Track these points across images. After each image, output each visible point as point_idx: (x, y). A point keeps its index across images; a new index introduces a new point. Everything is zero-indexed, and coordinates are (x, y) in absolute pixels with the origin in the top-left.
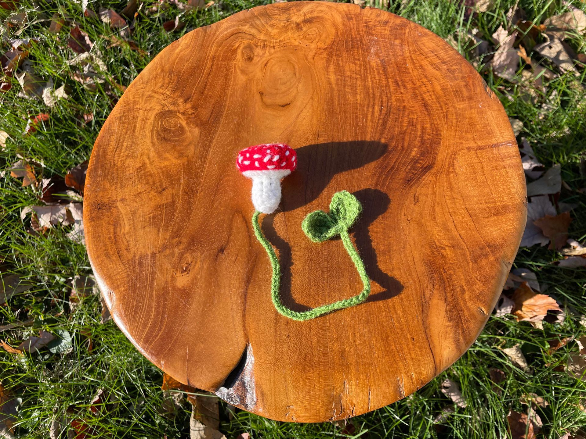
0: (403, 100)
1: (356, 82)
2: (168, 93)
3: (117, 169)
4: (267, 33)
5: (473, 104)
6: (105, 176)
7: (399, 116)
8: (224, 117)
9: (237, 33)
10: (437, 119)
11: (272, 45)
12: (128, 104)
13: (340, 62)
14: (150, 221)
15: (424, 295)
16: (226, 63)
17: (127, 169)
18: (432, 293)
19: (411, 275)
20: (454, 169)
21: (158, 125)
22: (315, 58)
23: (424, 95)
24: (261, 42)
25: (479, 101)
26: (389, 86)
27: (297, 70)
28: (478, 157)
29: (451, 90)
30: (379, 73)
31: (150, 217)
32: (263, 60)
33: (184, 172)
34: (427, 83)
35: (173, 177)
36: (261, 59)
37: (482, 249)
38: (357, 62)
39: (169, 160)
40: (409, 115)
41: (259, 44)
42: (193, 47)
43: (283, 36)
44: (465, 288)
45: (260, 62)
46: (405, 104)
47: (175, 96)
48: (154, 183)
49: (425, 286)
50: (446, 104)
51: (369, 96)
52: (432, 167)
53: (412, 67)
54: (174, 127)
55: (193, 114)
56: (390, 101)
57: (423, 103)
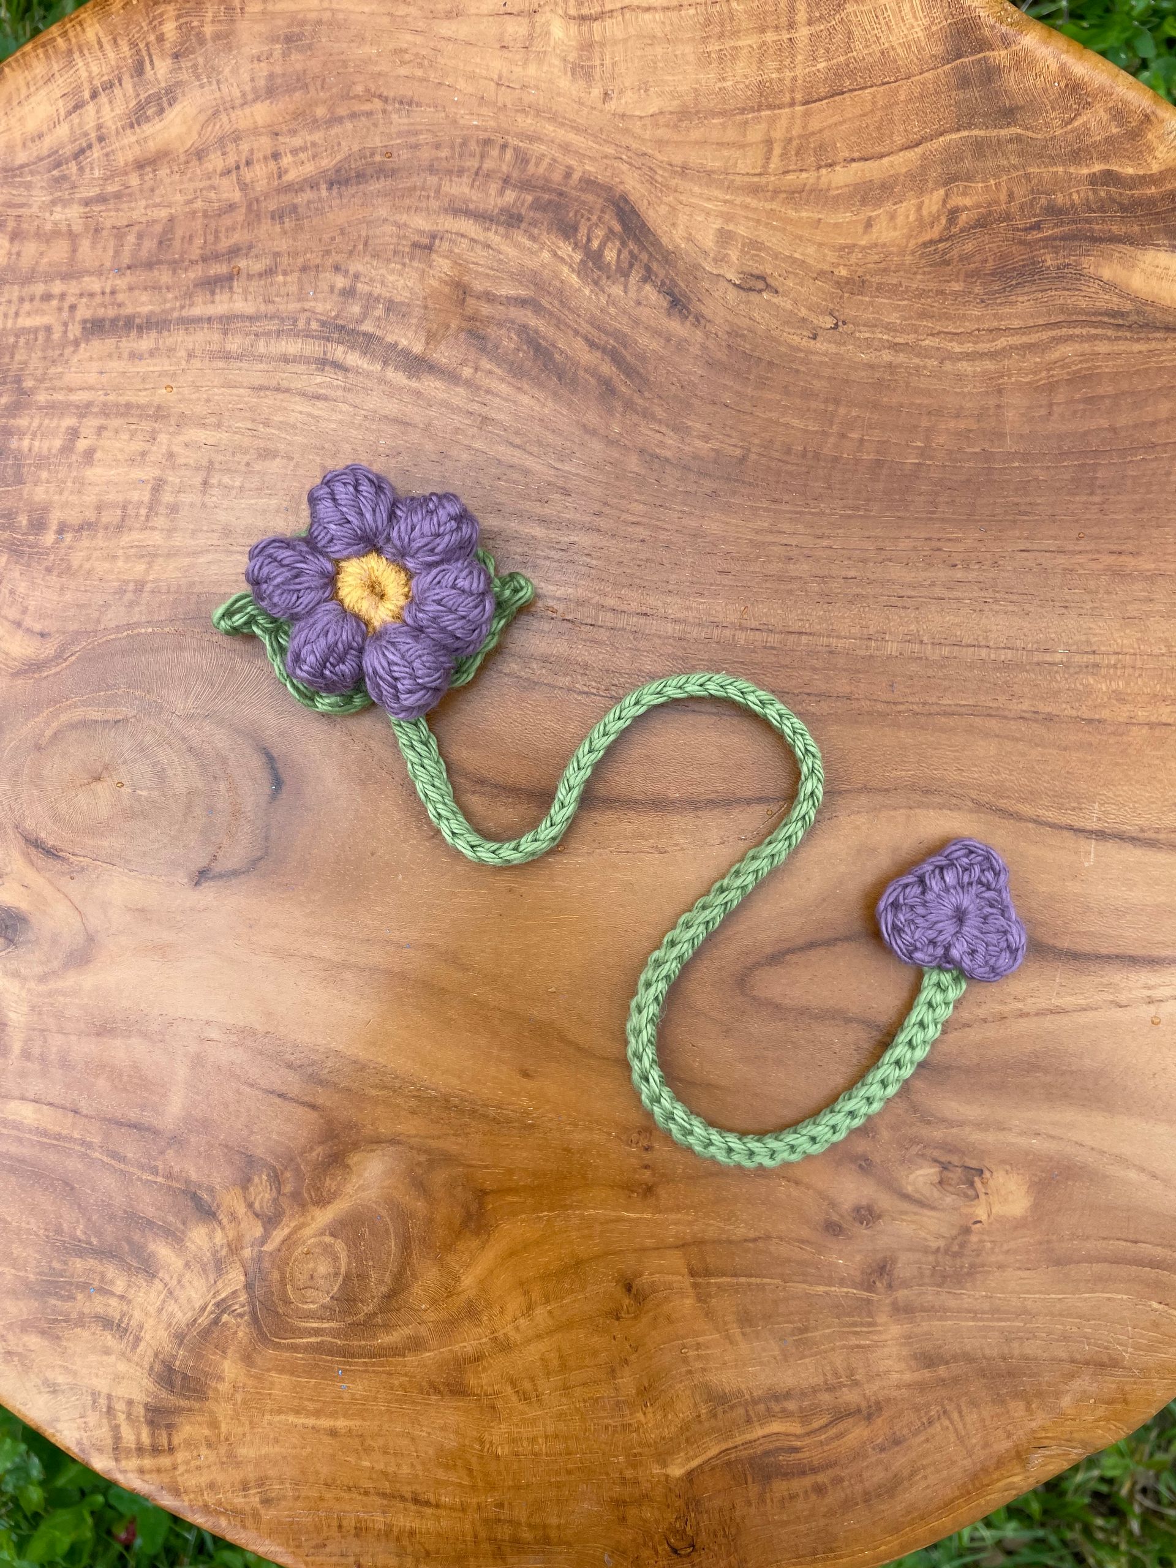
0: (305, 268)
7: (378, 299)
10: (412, 141)
13: (76, 517)
14: (758, 1335)
15: (1114, 314)
18: (1109, 286)
19: (1043, 348)
20: (641, 118)
22: (37, 627)
23: (291, 176)
26: (225, 319)
27: (94, 714)
29: (277, 60)
30: (151, 354)
31: (745, 1336)
33: (551, 1208)
34: (232, 152)
37: (964, 81)
38: (82, 444)
44: (1098, 167)
45: (30, 876)
47: (176, 1264)
49: (1083, 304)
50: (346, 94)
52: (624, 198)
53: (143, 203)
54: (336, 1259)
55: (276, 1176)
56: (301, 324)
57: (330, 189)
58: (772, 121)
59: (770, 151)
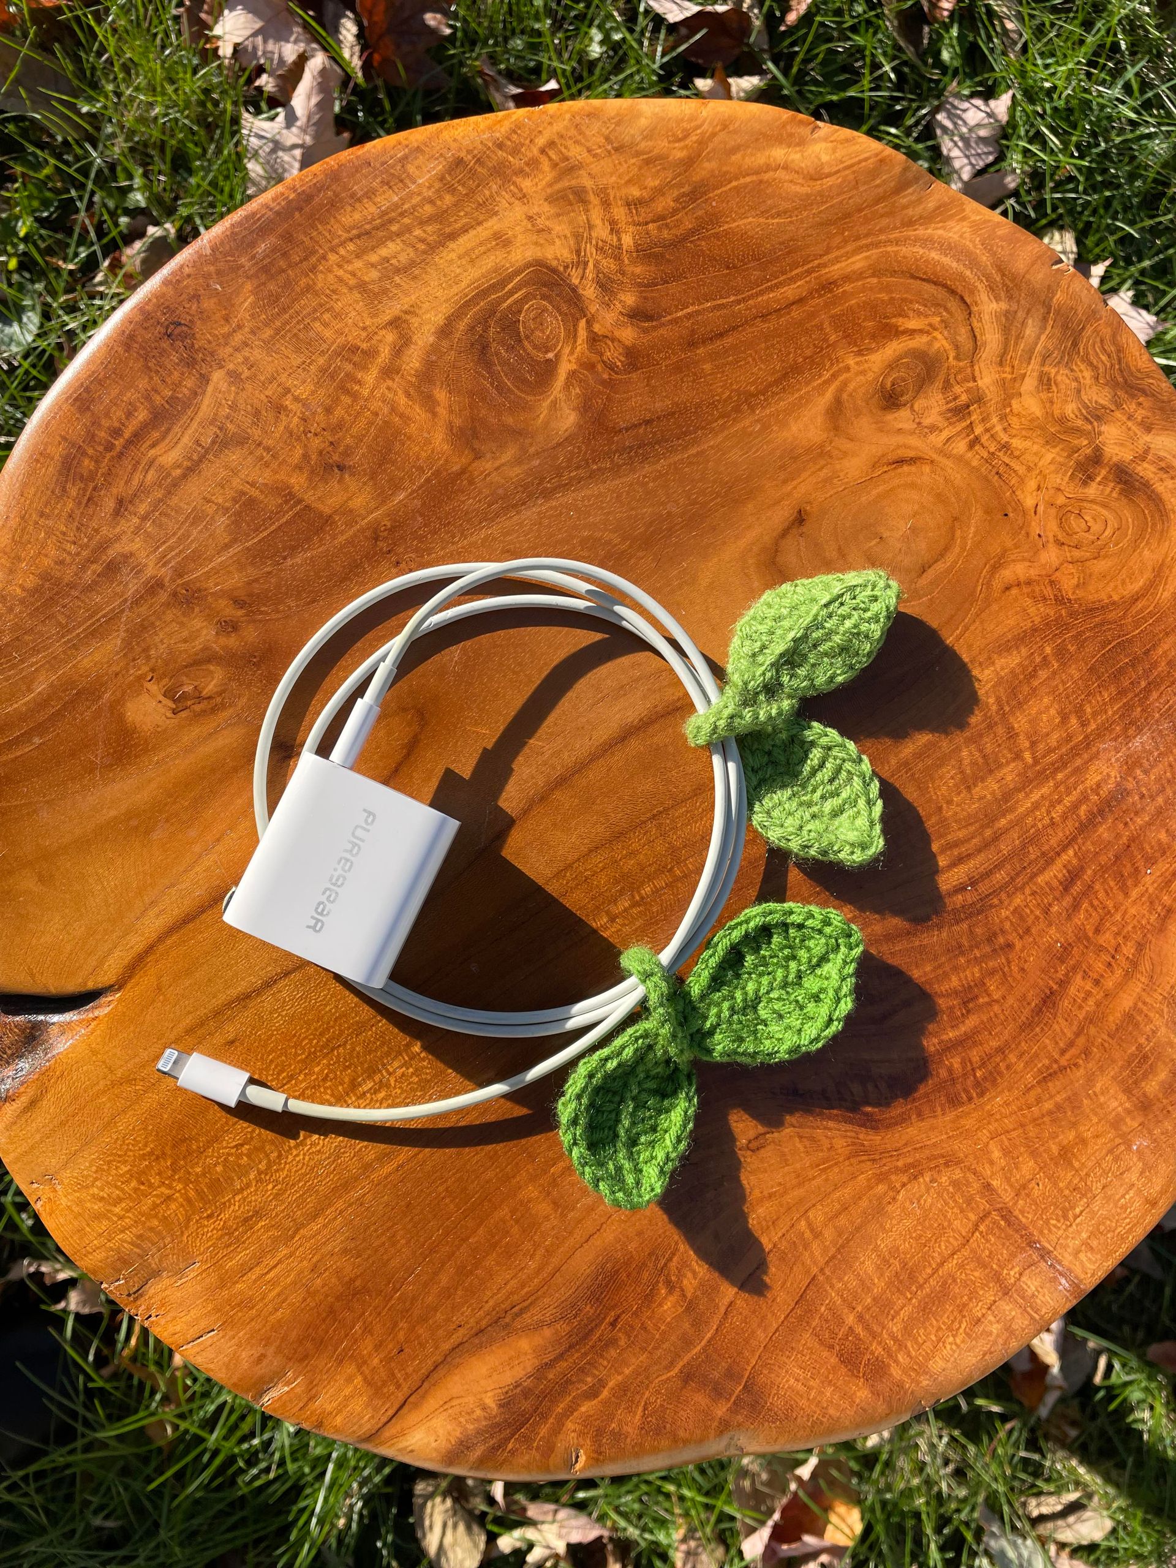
0: (1028, 931)
1: (1008, 763)
2: (627, 240)
3: (309, 288)
4: (1009, 391)
5: (1132, 1123)
6: (266, 270)
7: (971, 948)
8: (658, 467)
9: (953, 292)
10: (1026, 1057)
11: (978, 430)
12: (515, 152)
13: (1043, 674)
14: (235, 500)
15: (522, 1311)
16: (833, 338)
17: (327, 316)
18: (539, 1326)
19: (549, 1252)
20: (904, 1185)
21: (511, 293)
22: (1014, 591)
23: (1078, 979)
24: (968, 391)
25: (1150, 1132)
26: (1049, 862)
27: (940, 567)
28: (976, 1227)
29: (1142, 1040)
30: (1076, 806)
31: (243, 493)
32: (914, 441)
33: (428, 480)
34: (1124, 963)
35: (393, 463)
36: (912, 433)
37: (731, 1374)
38: (1074, 721)
39: (435, 414)
40: (992, 973)
41: (958, 389)
42: (821, 193)
43: (1028, 444)
44: (605, 1393)
45: (900, 439)
46: (1018, 945)
47: (630, 269)
48: (340, 426)
49: (546, 1300)
50: (1087, 1053)
51: (987, 826)
52: (875, 1128)
53: (1151, 890)
54: (535, 347)
55: (612, 369)
56: (1003, 896)
57: (1051, 989)
58: (825, 1250)
59: (812, 1230)
